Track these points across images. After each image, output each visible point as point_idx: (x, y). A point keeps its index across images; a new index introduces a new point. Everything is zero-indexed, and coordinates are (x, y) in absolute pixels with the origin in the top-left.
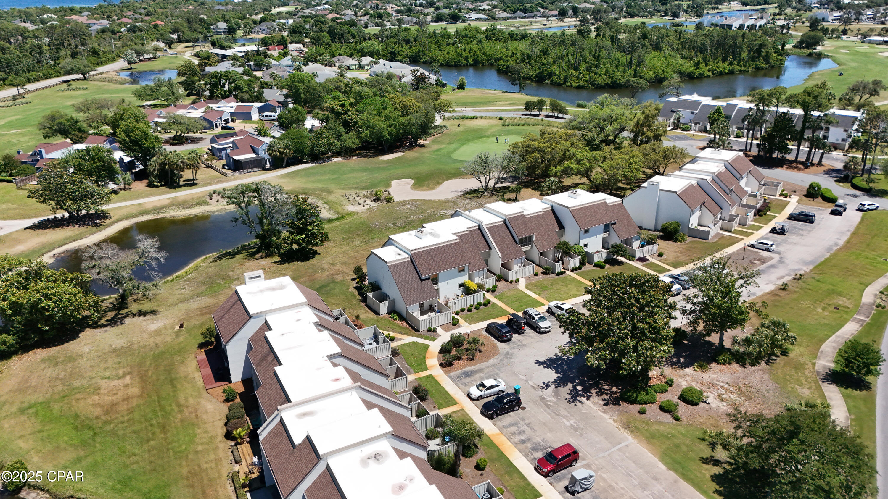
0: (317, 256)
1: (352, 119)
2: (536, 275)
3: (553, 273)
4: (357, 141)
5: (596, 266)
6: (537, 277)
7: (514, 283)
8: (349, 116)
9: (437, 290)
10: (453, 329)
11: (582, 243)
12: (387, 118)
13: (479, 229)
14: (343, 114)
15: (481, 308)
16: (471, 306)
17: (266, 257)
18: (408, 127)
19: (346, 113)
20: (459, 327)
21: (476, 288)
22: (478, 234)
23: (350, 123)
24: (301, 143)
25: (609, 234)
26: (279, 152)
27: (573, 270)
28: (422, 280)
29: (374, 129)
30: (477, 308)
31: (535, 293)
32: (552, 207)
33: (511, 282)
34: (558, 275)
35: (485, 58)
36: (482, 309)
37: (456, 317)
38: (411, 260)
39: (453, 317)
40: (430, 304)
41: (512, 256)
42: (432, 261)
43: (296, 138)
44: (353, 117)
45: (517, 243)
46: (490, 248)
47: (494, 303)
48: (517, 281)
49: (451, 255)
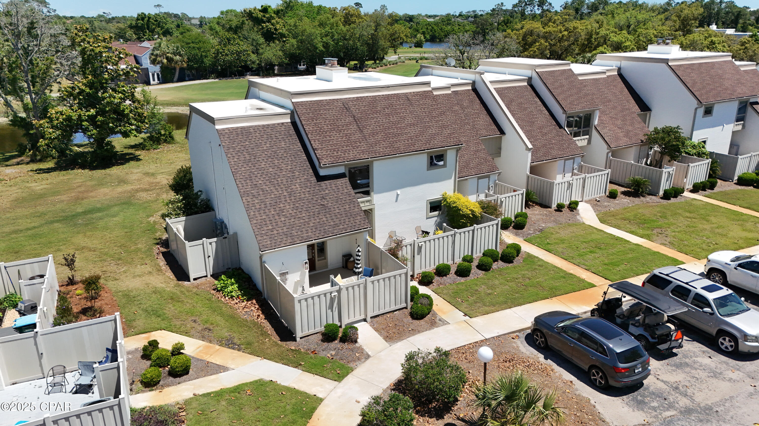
0: (132, 163)
1: (276, 29)
2: (613, 195)
3: (654, 193)
4: (280, 53)
5: (742, 181)
6: (616, 201)
7: (565, 210)
8: (272, 25)
9: (369, 213)
10: (414, 332)
11: (698, 136)
12: (322, 25)
13: (475, 90)
14: (264, 22)
15: (495, 266)
16: (468, 259)
17: (28, 163)
18: (351, 42)
19: (269, 21)
20: (433, 324)
21: (478, 210)
22: (471, 101)
23: (273, 33)
24: (199, 49)
25: (744, 126)
26: (167, 58)
27: (696, 189)
28: (320, 178)
29: (303, 35)
30: (483, 267)
31: (632, 232)
32: (619, 69)
33: (560, 208)
34: (667, 196)
35: (443, 34)
36: (500, 270)
37: (423, 290)
38: (294, 123)
39: (415, 291)
40: (345, 250)
41: (554, 153)
42: (354, 127)
43: (193, 42)
44: (278, 27)
45: (561, 127)
46: (502, 132)
47: (530, 256)
48: (573, 206)
49: (410, 120)
